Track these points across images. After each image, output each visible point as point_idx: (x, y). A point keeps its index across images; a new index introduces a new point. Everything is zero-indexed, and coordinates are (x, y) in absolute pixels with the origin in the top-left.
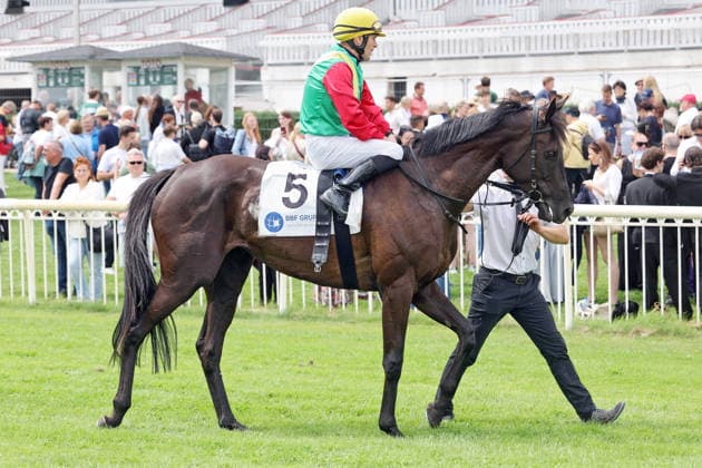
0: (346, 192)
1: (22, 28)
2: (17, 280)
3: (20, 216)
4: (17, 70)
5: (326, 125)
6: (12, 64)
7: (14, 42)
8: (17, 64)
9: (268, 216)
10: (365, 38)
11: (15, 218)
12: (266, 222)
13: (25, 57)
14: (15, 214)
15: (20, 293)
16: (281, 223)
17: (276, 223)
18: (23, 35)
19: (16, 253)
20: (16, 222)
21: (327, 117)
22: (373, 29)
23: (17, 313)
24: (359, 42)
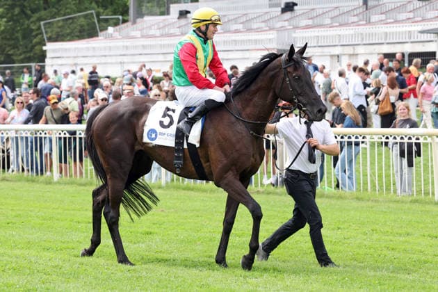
0: (191, 122)
1: (430, 10)
2: (426, 184)
3: (429, 140)
4: (426, 39)
5: (183, 80)
6: (422, 35)
7: (424, 20)
8: (425, 34)
9: (149, 131)
10: (207, 26)
11: (425, 141)
12: (148, 134)
13: (432, 30)
14: (425, 139)
15: (429, 194)
16: (156, 136)
17: (153, 136)
18: (431, 14)
19: (426, 166)
20: (426, 145)
21: (183, 75)
22: (211, 20)
23: (428, 207)
24: (203, 29)
